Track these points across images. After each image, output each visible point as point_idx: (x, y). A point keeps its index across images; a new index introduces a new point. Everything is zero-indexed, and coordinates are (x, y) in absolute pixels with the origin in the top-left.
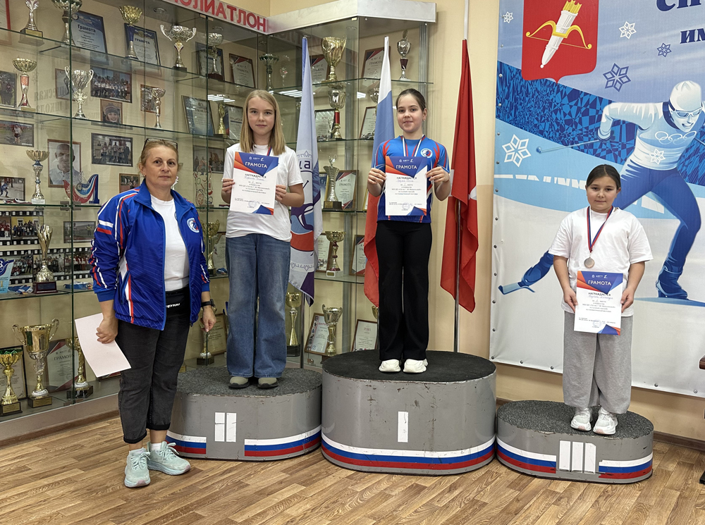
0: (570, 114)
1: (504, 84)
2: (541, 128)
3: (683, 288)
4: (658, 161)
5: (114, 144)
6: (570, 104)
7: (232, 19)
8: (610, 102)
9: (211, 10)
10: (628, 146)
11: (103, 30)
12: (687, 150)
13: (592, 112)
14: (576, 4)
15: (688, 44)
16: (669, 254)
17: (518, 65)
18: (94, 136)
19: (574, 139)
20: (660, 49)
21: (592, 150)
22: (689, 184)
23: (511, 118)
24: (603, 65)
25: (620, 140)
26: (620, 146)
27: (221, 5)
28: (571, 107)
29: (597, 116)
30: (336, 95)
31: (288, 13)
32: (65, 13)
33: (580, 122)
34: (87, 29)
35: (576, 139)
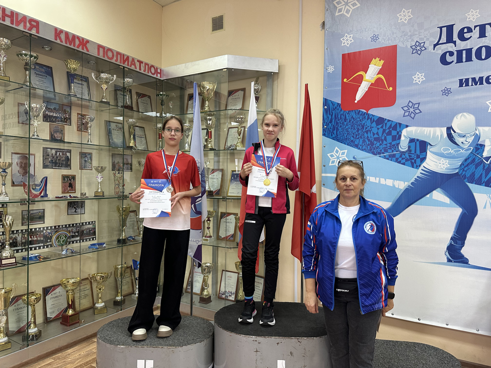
0: (377, 134)
1: (328, 112)
2: (356, 143)
3: (465, 256)
4: (444, 167)
5: (58, 154)
6: (377, 127)
7: (140, 69)
8: (407, 126)
9: (126, 63)
10: (421, 157)
11: (52, 76)
12: (466, 160)
13: (394, 133)
14: (380, 60)
15: (464, 88)
16: (454, 232)
17: (338, 100)
18: (45, 149)
19: (381, 150)
20: (443, 91)
21: (394, 159)
22: (467, 183)
23: (334, 136)
24: (401, 101)
25: (415, 152)
26: (416, 156)
27: (133, 59)
28: (378, 129)
29: (397, 136)
30: (210, 120)
31: (178, 66)
32: (27, 64)
33: (385, 139)
34: (41, 75)
35: (383, 151)
